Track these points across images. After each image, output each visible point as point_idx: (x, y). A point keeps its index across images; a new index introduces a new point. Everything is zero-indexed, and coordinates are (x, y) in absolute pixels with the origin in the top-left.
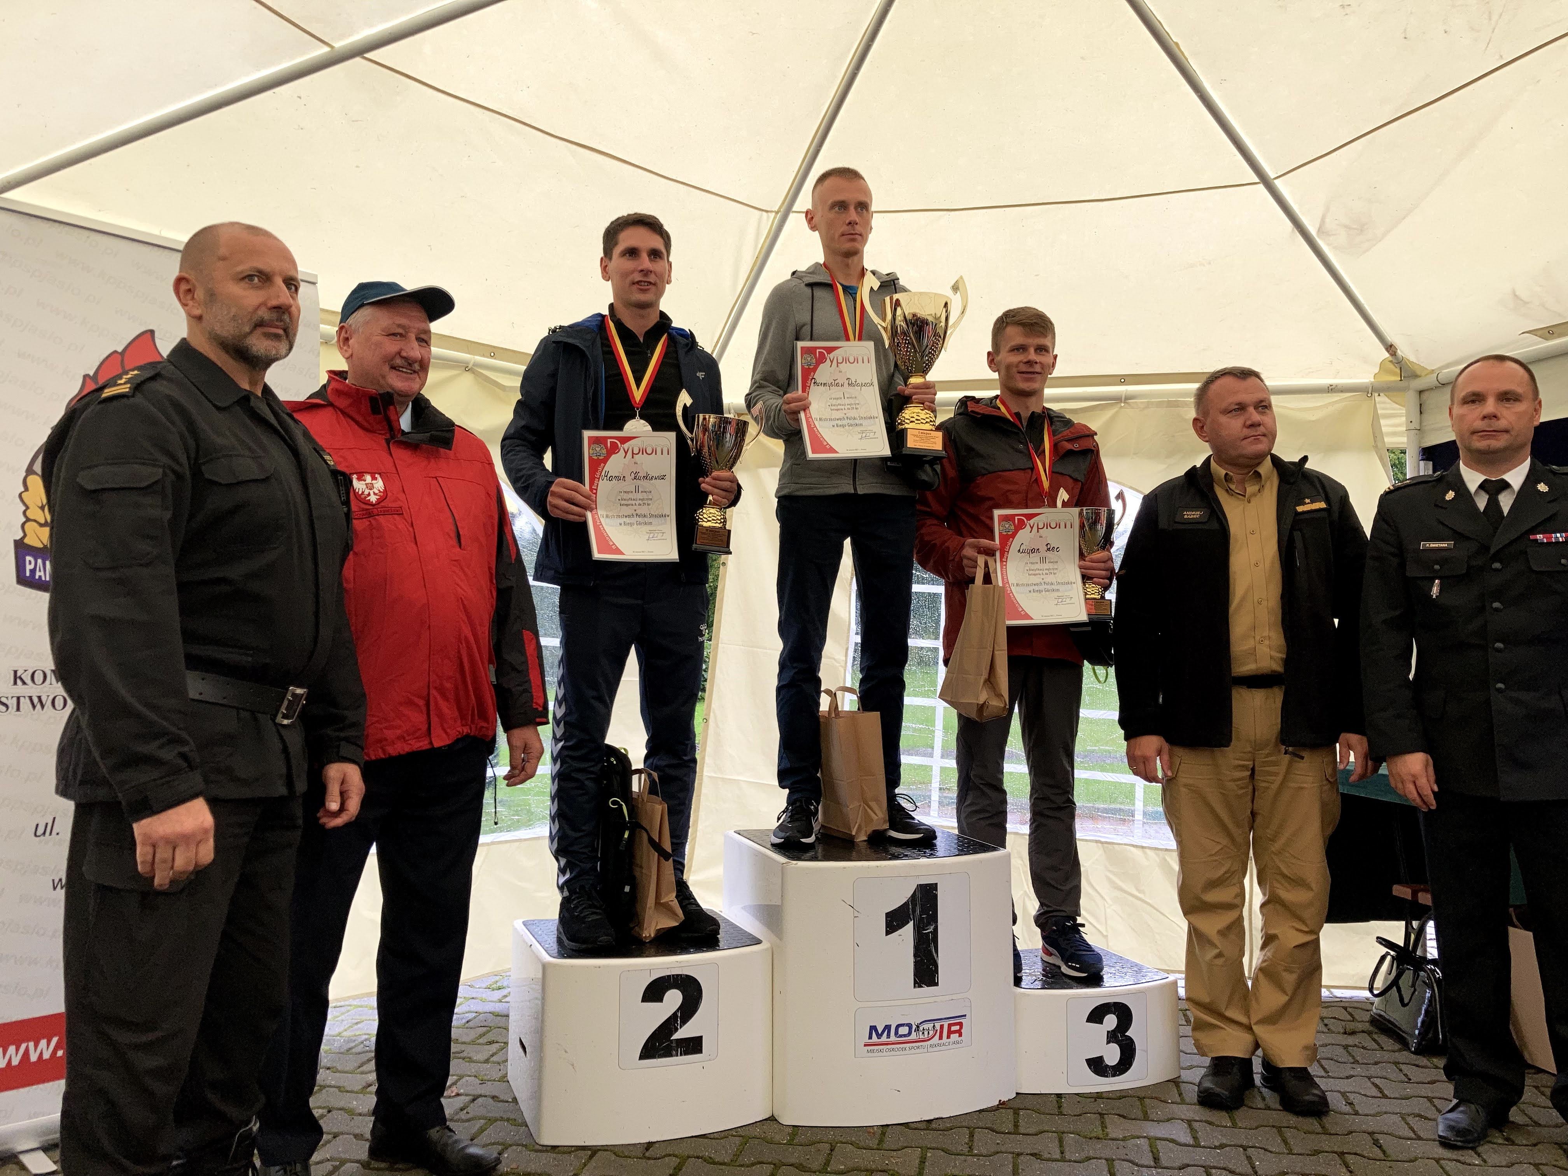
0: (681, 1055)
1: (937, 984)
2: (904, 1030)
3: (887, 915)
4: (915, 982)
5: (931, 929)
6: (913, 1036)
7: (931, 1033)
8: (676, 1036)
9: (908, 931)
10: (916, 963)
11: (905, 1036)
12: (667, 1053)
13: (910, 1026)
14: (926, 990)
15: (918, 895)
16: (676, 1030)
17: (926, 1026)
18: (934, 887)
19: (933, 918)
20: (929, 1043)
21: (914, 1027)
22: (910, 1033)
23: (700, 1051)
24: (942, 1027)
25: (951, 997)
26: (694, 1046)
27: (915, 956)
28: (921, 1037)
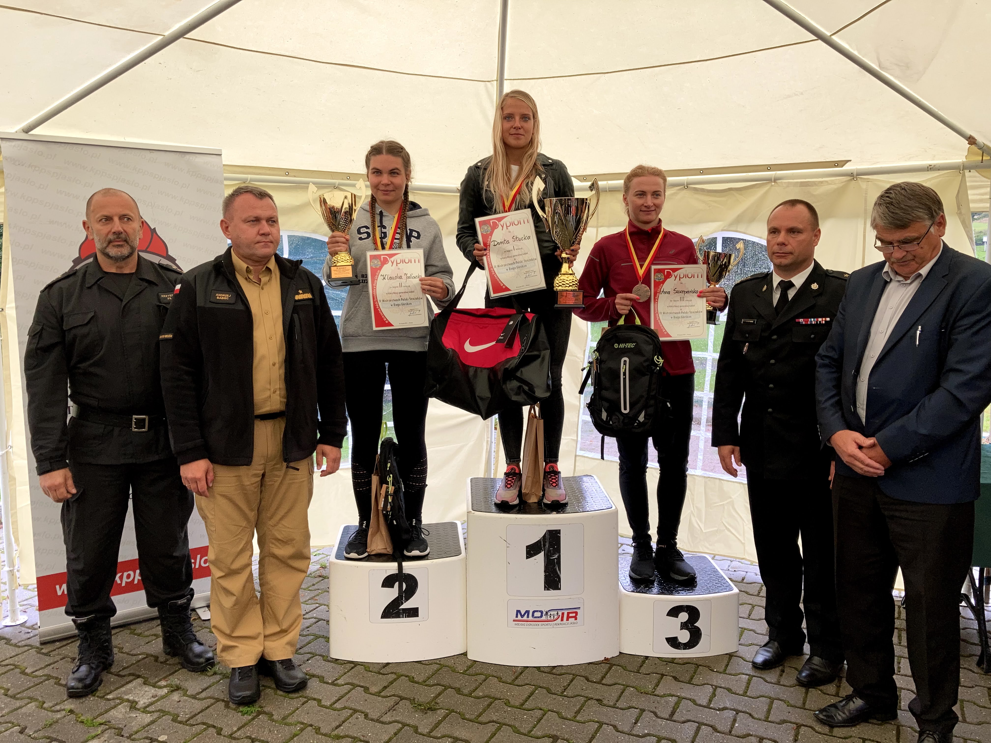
0: (405, 617)
1: (560, 589)
2: (537, 614)
3: (527, 547)
4: (545, 587)
5: (556, 556)
6: (544, 618)
7: (556, 617)
8: (402, 607)
9: (540, 558)
10: (546, 577)
11: (538, 617)
12: (397, 615)
13: (542, 612)
14: (552, 592)
15: (548, 536)
16: (402, 604)
17: (552, 613)
18: (558, 532)
19: (558, 550)
20: (555, 622)
21: (544, 613)
22: (541, 616)
23: (417, 616)
24: (563, 614)
25: (569, 597)
26: (413, 612)
27: (545, 572)
28: (549, 619)
